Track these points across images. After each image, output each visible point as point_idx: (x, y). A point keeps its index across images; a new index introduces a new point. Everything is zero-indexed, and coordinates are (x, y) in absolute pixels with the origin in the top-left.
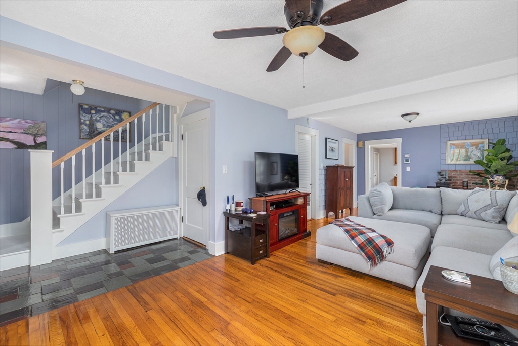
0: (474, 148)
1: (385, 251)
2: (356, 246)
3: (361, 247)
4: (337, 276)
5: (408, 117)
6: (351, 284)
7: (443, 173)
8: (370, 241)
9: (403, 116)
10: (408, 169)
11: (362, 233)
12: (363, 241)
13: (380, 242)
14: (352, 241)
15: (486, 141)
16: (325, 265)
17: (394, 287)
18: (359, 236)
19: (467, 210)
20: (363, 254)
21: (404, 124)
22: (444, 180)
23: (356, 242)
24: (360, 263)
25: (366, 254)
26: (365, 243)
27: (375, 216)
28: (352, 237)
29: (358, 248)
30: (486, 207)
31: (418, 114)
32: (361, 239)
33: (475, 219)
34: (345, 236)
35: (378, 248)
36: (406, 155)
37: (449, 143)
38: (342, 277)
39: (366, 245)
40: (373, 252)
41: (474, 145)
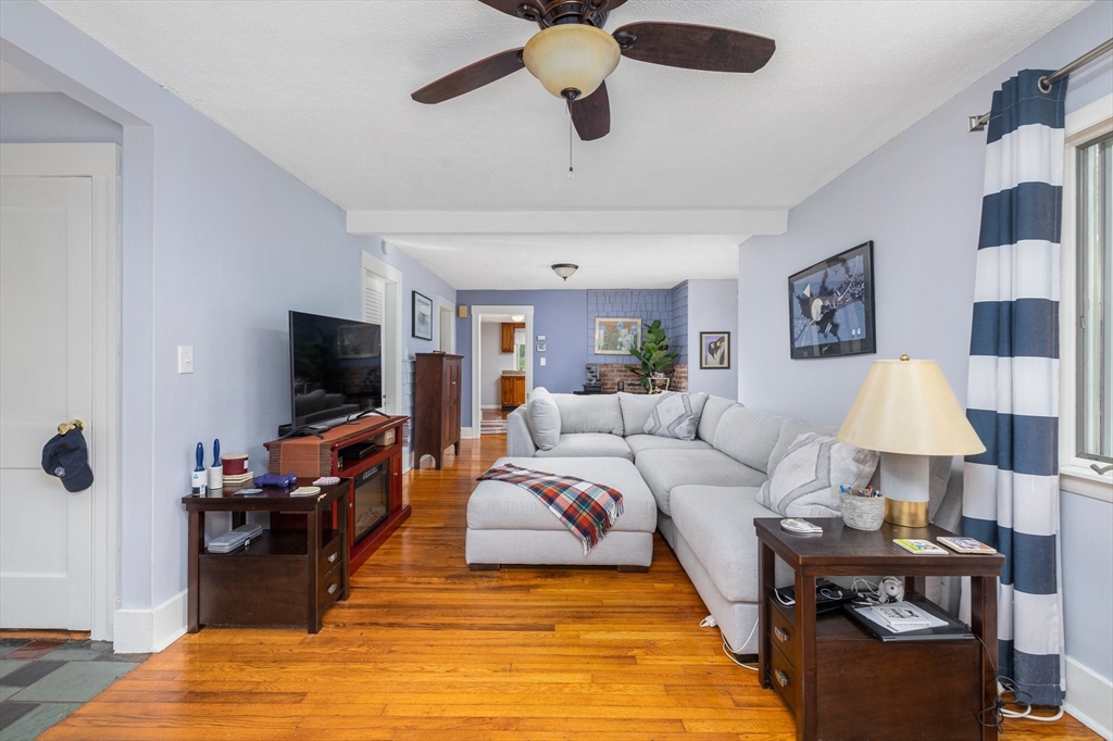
0: (626, 330)
1: (612, 512)
2: (559, 515)
3: (569, 515)
4: (527, 588)
5: (562, 270)
6: (560, 595)
7: (593, 368)
8: (583, 499)
9: (555, 267)
10: (543, 362)
11: (565, 488)
12: (571, 502)
13: (601, 498)
14: (551, 508)
15: (639, 321)
16: (488, 573)
17: (621, 575)
18: (562, 495)
19: (658, 425)
20: (573, 528)
22: (594, 381)
23: (558, 508)
24: (567, 547)
25: (578, 527)
26: (575, 506)
27: (539, 451)
28: (550, 499)
29: (564, 519)
30: (680, 418)
31: (577, 267)
32: (566, 499)
33: (667, 437)
34: (535, 501)
35: (599, 509)
36: (540, 338)
37: (598, 320)
38: (536, 586)
39: (578, 509)
40: (591, 520)
41: (626, 325)
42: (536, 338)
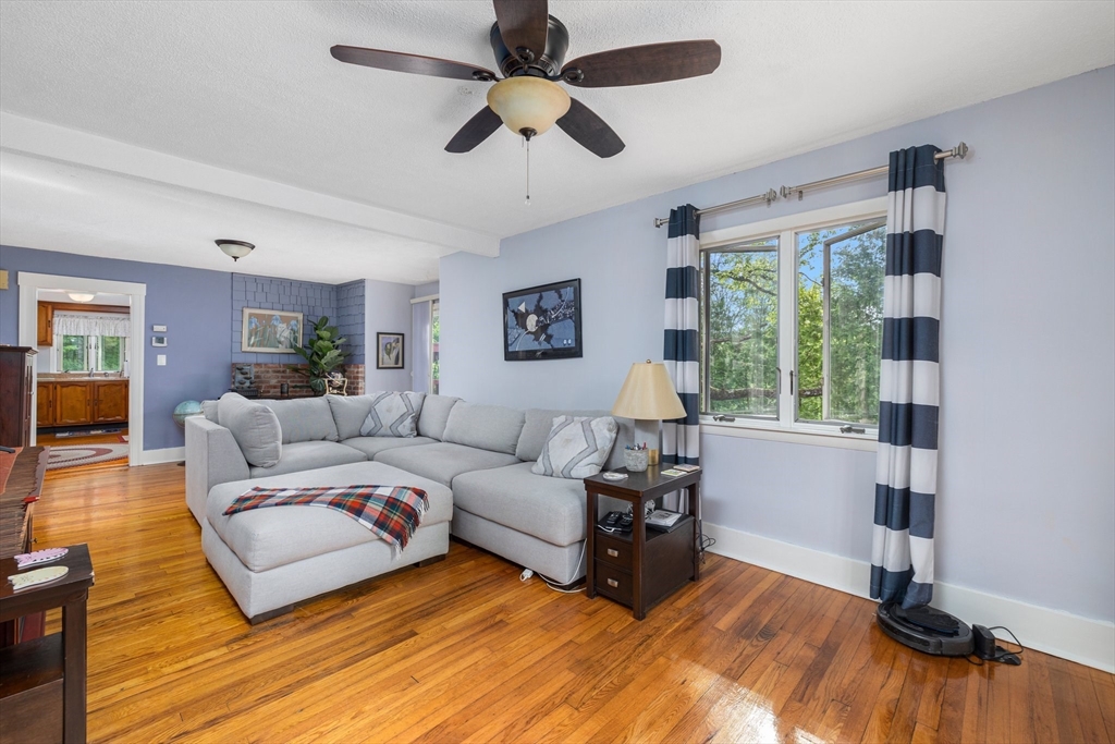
0: (285, 326)
1: (421, 508)
2: (370, 526)
3: (380, 523)
4: (348, 613)
5: (234, 249)
7: (246, 369)
8: (392, 503)
9: (220, 242)
10: (162, 360)
11: (368, 497)
12: (380, 509)
13: (408, 498)
14: (361, 520)
15: (300, 316)
18: (369, 504)
19: (379, 425)
20: (385, 535)
21: (220, 261)
22: (248, 384)
23: (368, 518)
24: (378, 557)
25: (391, 533)
26: (385, 512)
28: (357, 511)
29: (375, 528)
30: (402, 418)
31: (253, 247)
32: (374, 508)
34: (341, 517)
35: (409, 509)
36: (157, 328)
37: (247, 312)
38: (354, 609)
39: (389, 514)
40: (402, 522)
41: (284, 320)
42: (149, 328)
